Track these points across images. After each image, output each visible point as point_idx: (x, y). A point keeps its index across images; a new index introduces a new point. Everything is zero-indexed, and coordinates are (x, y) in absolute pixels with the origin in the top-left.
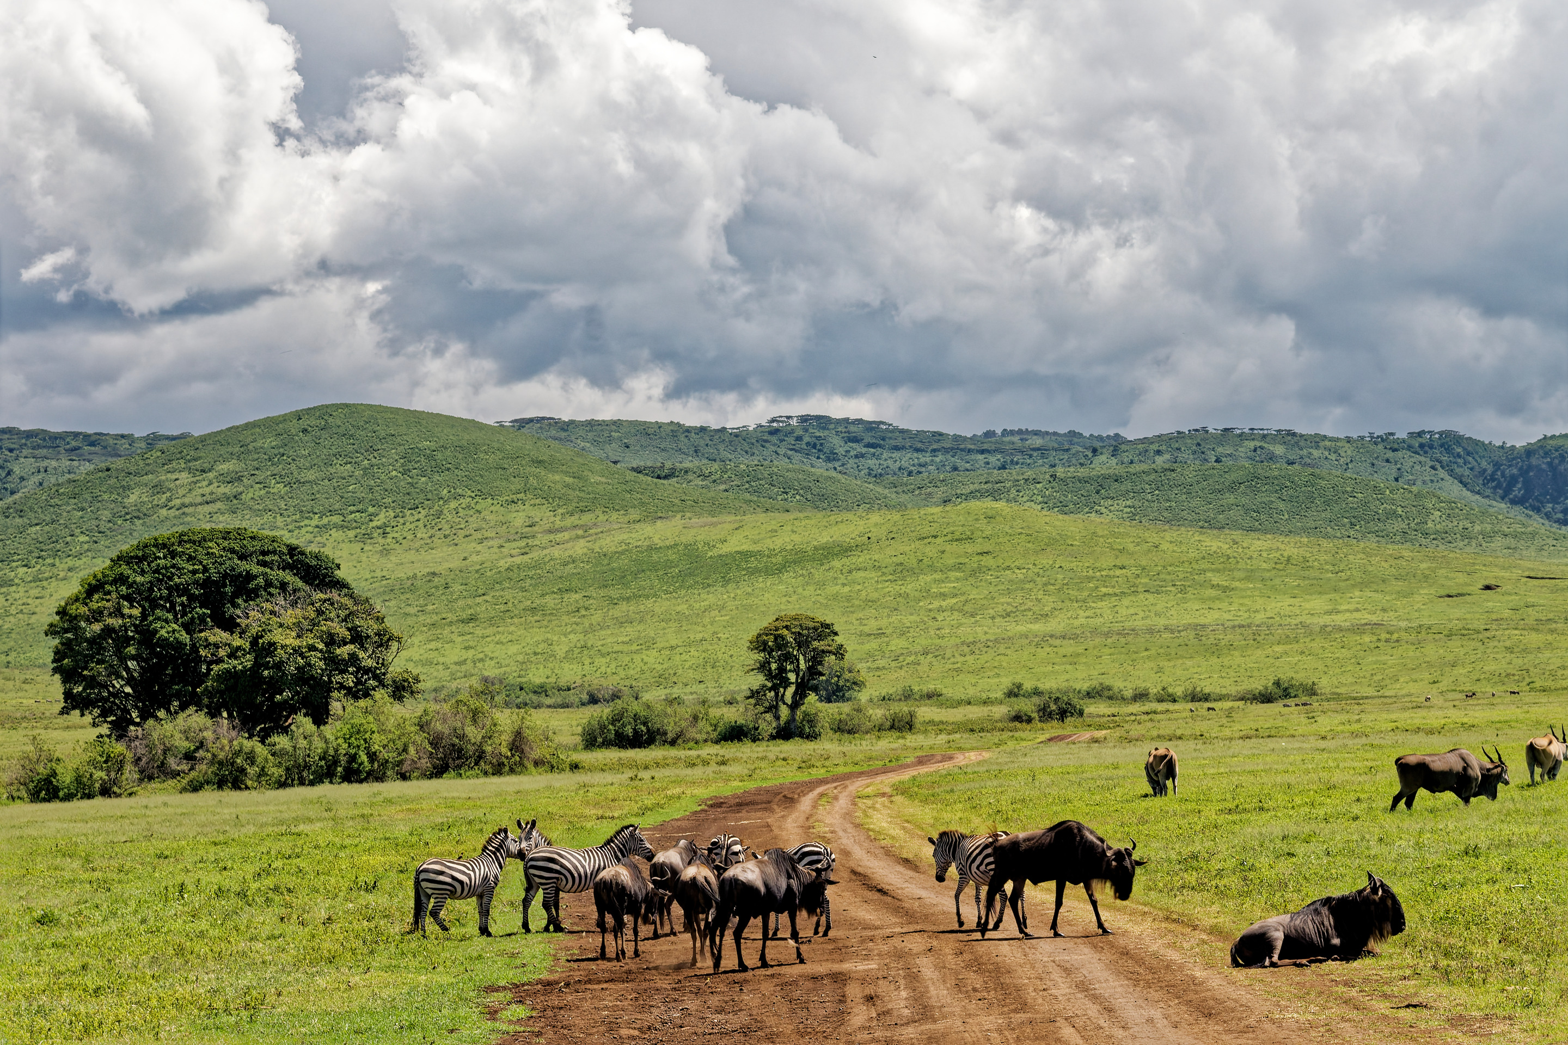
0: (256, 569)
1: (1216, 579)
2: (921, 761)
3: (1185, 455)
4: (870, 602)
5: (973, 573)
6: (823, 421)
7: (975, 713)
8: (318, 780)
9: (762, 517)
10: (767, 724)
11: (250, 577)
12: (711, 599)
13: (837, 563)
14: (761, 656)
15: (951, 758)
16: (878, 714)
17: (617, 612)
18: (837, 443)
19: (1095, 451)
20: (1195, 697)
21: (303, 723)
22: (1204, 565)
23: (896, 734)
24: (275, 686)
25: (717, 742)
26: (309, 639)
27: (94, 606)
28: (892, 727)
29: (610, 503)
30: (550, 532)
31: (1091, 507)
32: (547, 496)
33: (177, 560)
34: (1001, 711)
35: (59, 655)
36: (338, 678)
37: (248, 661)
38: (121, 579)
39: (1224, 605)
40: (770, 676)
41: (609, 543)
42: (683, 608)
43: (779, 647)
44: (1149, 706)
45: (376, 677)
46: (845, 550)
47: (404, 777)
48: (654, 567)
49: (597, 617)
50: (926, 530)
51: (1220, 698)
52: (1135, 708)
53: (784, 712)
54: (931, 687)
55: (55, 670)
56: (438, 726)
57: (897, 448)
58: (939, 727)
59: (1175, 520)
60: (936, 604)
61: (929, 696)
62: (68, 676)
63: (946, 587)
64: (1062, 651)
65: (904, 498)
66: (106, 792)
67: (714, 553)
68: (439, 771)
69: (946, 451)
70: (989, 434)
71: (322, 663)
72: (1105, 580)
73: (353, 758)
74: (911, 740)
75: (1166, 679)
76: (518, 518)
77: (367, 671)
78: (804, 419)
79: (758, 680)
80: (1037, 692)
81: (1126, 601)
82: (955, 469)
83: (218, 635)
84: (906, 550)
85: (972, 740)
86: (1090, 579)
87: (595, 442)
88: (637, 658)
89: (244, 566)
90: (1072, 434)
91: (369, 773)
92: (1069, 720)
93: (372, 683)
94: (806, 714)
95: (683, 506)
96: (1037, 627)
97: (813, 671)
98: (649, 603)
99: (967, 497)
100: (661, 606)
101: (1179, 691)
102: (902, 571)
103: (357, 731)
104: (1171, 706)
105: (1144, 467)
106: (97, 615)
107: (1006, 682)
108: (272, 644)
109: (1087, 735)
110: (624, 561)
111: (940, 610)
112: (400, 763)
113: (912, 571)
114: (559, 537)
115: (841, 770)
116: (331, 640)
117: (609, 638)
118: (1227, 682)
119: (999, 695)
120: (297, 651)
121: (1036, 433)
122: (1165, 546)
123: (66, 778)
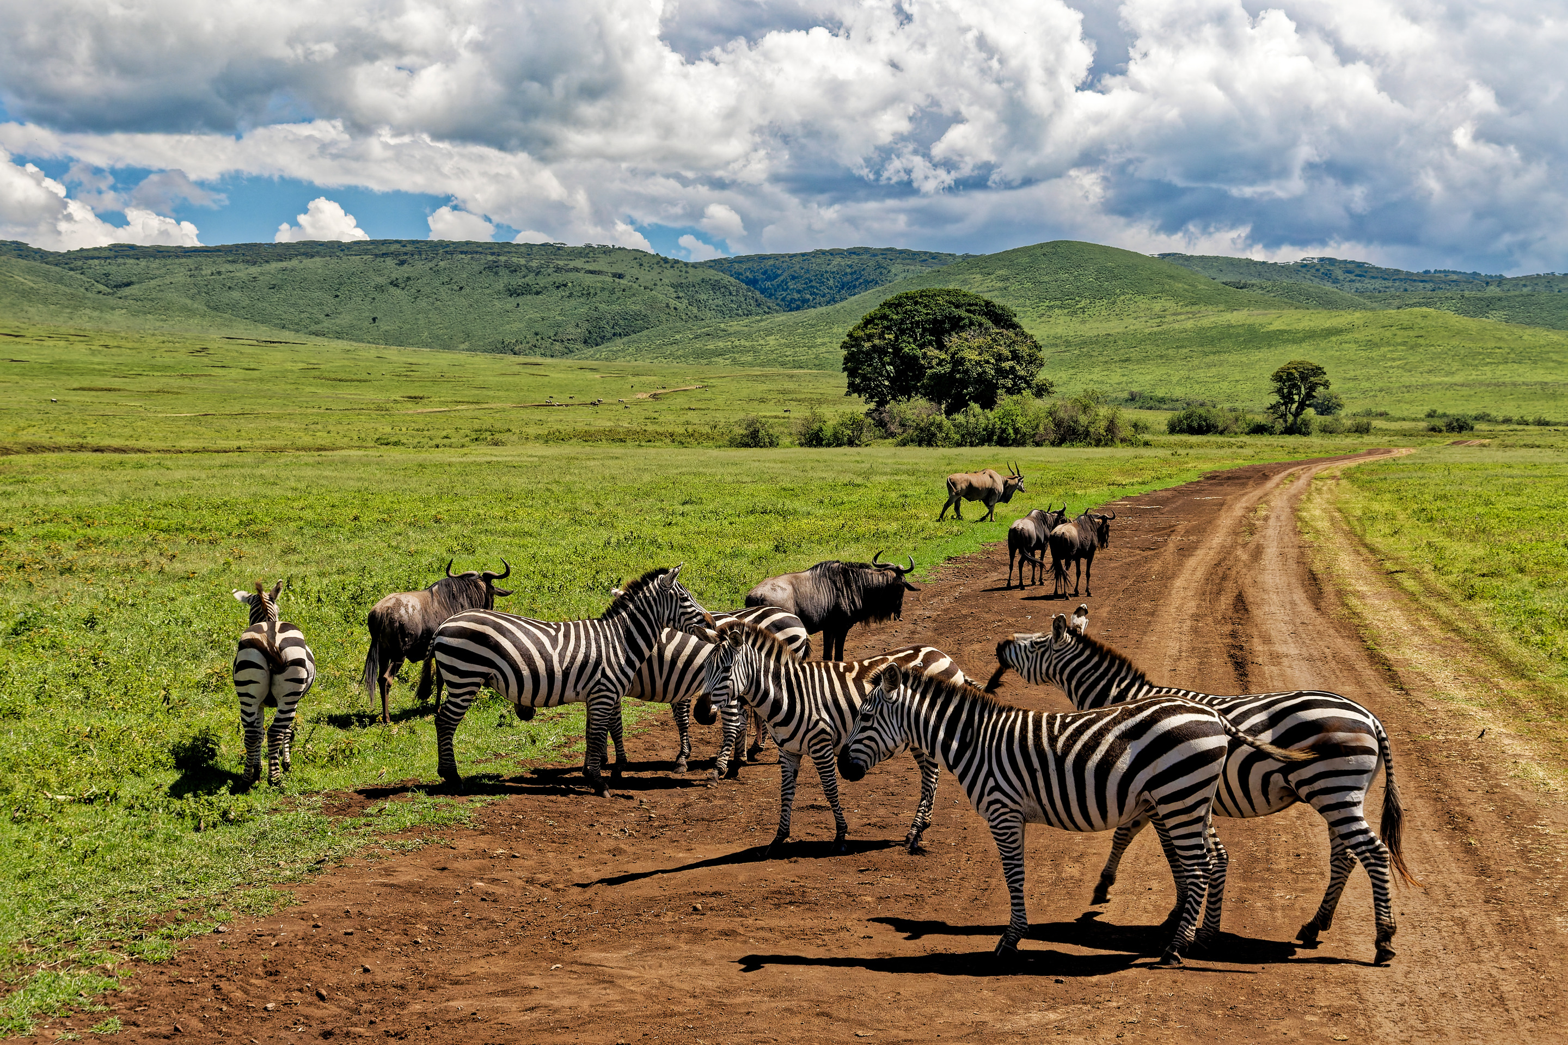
0: (964, 314)
1: (1555, 357)
2: (1370, 453)
3: (1541, 288)
4: (1351, 361)
5: (1412, 348)
6: (1332, 261)
7: (1407, 425)
8: (982, 443)
9: (1293, 311)
10: (1280, 425)
11: (961, 318)
12: (1261, 355)
13: (1334, 339)
14: (1278, 385)
15: (1389, 452)
16: (1348, 423)
17: (1207, 360)
18: (1339, 273)
19: (1487, 283)
20: (1541, 423)
21: (975, 407)
22: (1548, 349)
23: (1357, 435)
24: (964, 383)
25: (1248, 434)
26: (986, 356)
27: (868, 332)
28: (1356, 431)
29: (1208, 300)
30: (1174, 314)
31: (1484, 314)
32: (1175, 295)
33: (918, 307)
34: (1423, 425)
35: (847, 360)
36: (1001, 381)
37: (948, 368)
38: (884, 317)
39: (1559, 372)
40: (1283, 397)
41: (1206, 322)
42: (1244, 359)
43: (1289, 380)
44: (1512, 427)
45: (1027, 382)
46: (1337, 332)
47: (1038, 444)
48: (1230, 336)
49: (1196, 362)
50: (1386, 322)
51: (1556, 424)
52: (1504, 427)
53: (1290, 418)
54: (1382, 409)
55: (844, 370)
56: (1062, 414)
57: (1373, 278)
58: (1385, 432)
59: (1531, 323)
60: (1389, 364)
61: (1381, 415)
62: (852, 373)
63: (1395, 355)
64: (1461, 393)
65: (1375, 305)
66: (851, 443)
67: (1265, 330)
68: (1059, 442)
69: (1401, 280)
70: (1427, 272)
71: (993, 372)
72: (1489, 355)
73: (1004, 431)
74: (1366, 439)
75: (1523, 412)
76: (1157, 306)
77: (1021, 378)
78: (1322, 259)
79: (1275, 399)
80: (1445, 415)
81: (1501, 367)
82: (1406, 290)
83: (932, 352)
84: (1374, 333)
85: (1405, 441)
86: (1480, 354)
87: (1204, 268)
88: (1217, 386)
89: (957, 312)
90: (1475, 273)
91: (1014, 440)
92: (1464, 432)
93: (1023, 385)
94: (1304, 420)
95: (1249, 304)
96: (1446, 379)
97: (1309, 395)
98: (1226, 355)
99: (1412, 306)
100: (1232, 358)
101: (1531, 419)
102: (1371, 344)
103: (1007, 414)
104: (1526, 428)
105: (1517, 293)
106: (870, 337)
107: (1427, 409)
108: (963, 358)
109: (1477, 441)
110: (1214, 332)
111: (1392, 367)
112: (1034, 435)
113: (1376, 345)
114: (1179, 318)
115: (1316, 455)
116: (1000, 358)
117: (1201, 374)
118: (1558, 415)
119: (1423, 416)
120: (978, 363)
121: (1454, 272)
122: (1525, 337)
123: (828, 432)
